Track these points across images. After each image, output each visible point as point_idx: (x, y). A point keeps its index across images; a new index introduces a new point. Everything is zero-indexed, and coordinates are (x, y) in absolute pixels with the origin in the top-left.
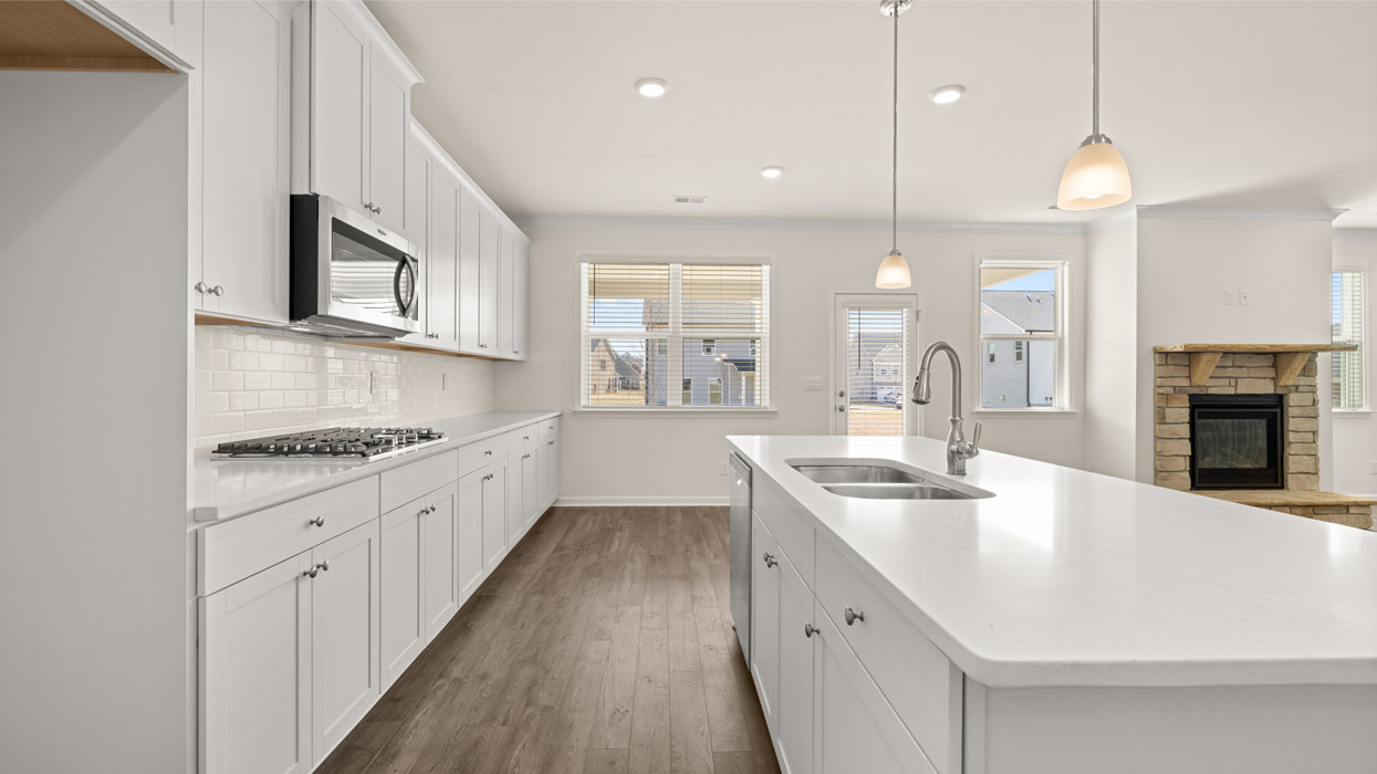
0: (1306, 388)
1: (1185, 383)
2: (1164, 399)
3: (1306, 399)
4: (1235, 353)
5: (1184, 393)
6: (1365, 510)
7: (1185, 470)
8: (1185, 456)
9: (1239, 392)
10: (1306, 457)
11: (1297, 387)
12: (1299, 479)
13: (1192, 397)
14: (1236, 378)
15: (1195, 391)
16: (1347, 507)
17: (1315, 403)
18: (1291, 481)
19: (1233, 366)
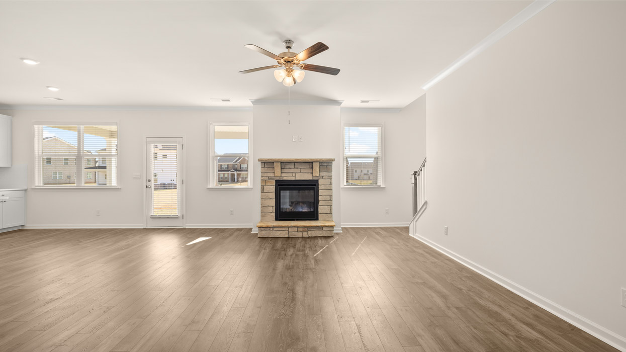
0: (327, 177)
1: (272, 175)
2: (264, 182)
3: (326, 182)
4: (295, 162)
5: (273, 179)
6: (331, 229)
7: (273, 212)
8: (273, 206)
9: (297, 179)
10: (326, 207)
11: (323, 176)
12: (323, 216)
13: (277, 181)
14: (295, 173)
15: (278, 179)
16: (323, 227)
17: (331, 184)
18: (320, 216)
19: (294, 168)
